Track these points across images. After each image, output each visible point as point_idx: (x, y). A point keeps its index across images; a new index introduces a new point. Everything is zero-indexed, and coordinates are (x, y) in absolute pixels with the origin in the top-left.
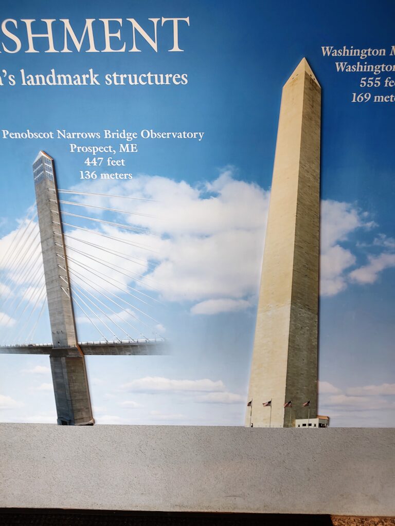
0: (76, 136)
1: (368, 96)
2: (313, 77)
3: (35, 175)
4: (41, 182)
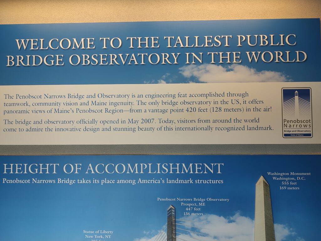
0: (183, 200)
1: (285, 187)
2: (266, 182)
3: (168, 214)
4: (170, 217)
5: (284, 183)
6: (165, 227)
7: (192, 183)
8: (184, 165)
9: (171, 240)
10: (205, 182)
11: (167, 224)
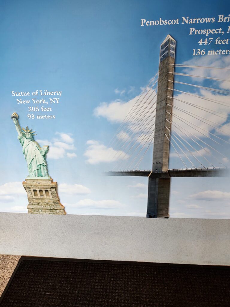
4: (165, 59)
6: (155, 80)
9: (164, 102)
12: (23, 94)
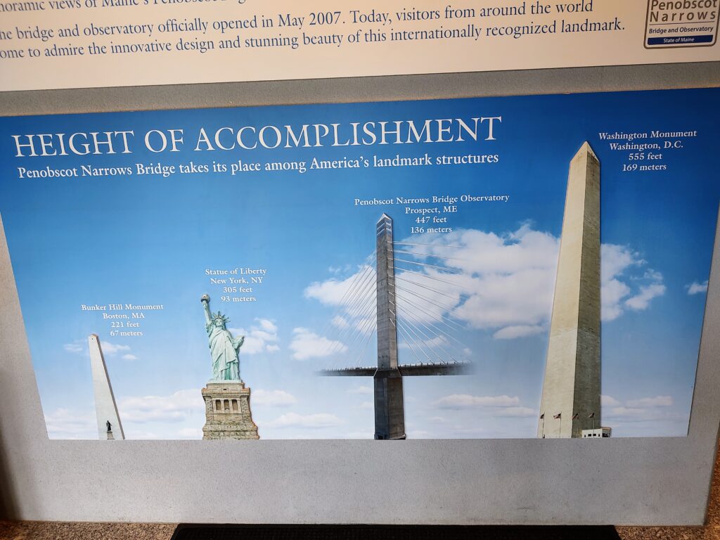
0: (410, 201)
1: (635, 166)
2: (594, 155)
3: (378, 232)
4: (381, 236)
5: (633, 156)
6: (373, 257)
7: (430, 164)
8: (411, 123)
9: (385, 281)
10: (457, 161)
11: (375, 251)
12: (219, 272)
